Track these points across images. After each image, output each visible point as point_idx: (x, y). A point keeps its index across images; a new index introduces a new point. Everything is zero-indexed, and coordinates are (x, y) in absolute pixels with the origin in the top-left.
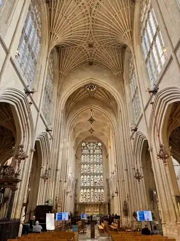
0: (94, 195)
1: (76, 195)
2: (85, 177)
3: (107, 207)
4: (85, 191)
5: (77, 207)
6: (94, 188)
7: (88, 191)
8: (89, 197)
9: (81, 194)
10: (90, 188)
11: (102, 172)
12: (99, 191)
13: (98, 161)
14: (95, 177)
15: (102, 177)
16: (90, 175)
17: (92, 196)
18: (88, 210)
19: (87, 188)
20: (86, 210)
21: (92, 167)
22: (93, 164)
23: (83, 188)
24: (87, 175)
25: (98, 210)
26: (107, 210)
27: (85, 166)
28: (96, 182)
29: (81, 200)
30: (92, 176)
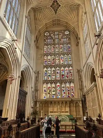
0: (61, 91)
1: (36, 90)
2: (49, 69)
3: (81, 105)
4: (49, 85)
5: (38, 106)
6: (61, 82)
7: (53, 85)
8: (54, 93)
9: (44, 89)
10: (55, 82)
11: (70, 63)
12: (68, 85)
13: (65, 51)
14: (62, 69)
15: (71, 68)
16: (55, 67)
17: (58, 91)
18: (53, 110)
19: (51, 82)
20: (50, 109)
21: (57, 58)
22: (59, 54)
23: (46, 82)
24: (51, 67)
25: (68, 109)
26: (81, 109)
27: (49, 57)
28: (63, 75)
29: (44, 96)
30: (58, 68)
